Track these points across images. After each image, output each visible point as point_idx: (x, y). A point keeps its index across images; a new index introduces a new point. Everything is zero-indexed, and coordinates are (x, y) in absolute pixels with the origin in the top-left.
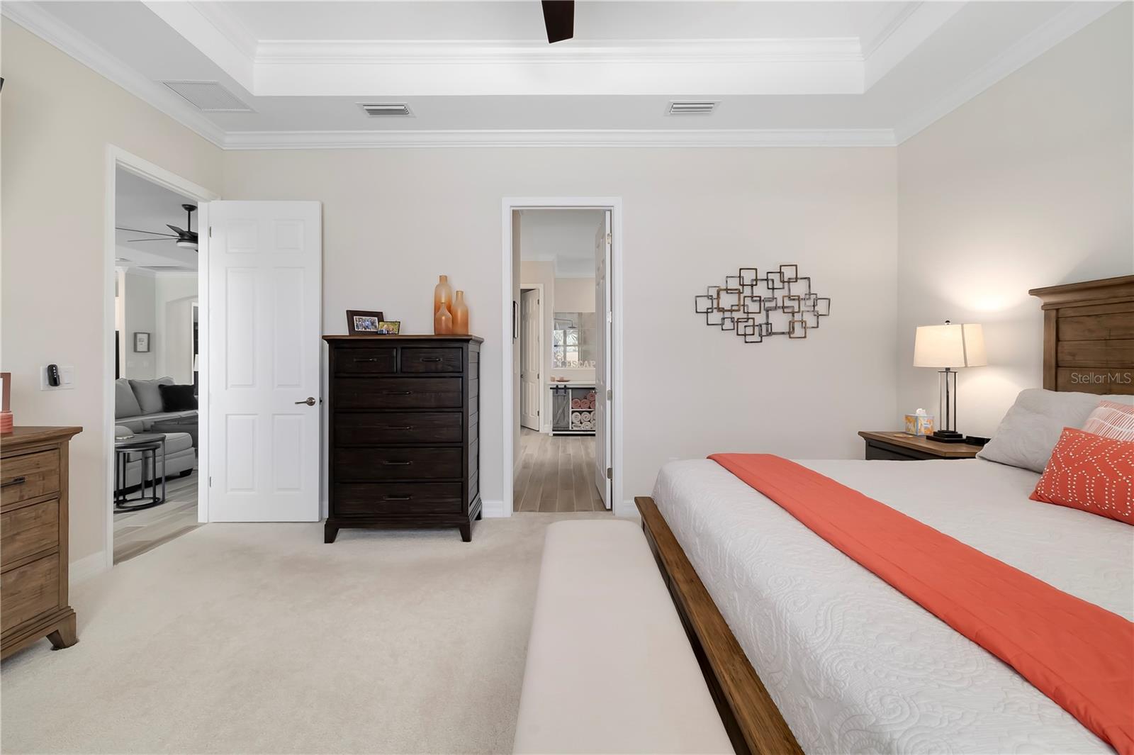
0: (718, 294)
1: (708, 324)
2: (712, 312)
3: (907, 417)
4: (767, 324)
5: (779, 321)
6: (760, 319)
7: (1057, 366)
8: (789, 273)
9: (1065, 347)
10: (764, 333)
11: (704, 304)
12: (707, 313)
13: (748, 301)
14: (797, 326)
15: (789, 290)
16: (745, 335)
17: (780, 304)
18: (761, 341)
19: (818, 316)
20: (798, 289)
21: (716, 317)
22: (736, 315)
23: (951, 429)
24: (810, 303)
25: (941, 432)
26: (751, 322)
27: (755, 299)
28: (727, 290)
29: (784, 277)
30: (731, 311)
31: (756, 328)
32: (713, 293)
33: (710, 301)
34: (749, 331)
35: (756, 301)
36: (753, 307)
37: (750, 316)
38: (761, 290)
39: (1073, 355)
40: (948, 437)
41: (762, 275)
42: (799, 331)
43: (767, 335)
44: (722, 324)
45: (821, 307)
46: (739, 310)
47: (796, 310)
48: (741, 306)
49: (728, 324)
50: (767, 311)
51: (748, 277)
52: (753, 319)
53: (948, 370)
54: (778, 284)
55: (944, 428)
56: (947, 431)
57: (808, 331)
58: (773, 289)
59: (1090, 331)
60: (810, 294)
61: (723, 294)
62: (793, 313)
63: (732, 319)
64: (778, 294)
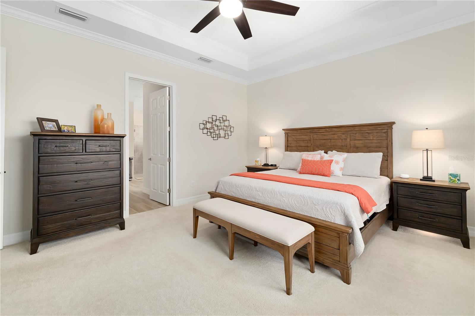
0: (206, 123)
1: (203, 133)
2: (204, 129)
3: (255, 161)
4: (219, 134)
5: (222, 133)
6: (217, 132)
7: (287, 147)
8: (225, 118)
9: (289, 142)
10: (218, 137)
11: (202, 126)
12: (203, 129)
13: (214, 127)
14: (226, 135)
15: (225, 123)
16: (213, 137)
17: (222, 128)
18: (218, 139)
19: (231, 132)
20: (227, 123)
21: (205, 131)
22: (212, 131)
23: (267, 163)
24: (229, 128)
25: (265, 164)
26: (215, 133)
27: (216, 125)
28: (208, 122)
29: (224, 120)
30: (210, 129)
31: (216, 135)
32: (205, 122)
33: (204, 125)
34: (214, 136)
35: (216, 126)
36: (216, 128)
37: (215, 131)
38: (217, 123)
39: (290, 144)
40: (266, 165)
41: (218, 118)
42: (227, 137)
43: (219, 138)
44: (207, 134)
45: (232, 130)
46: (212, 129)
47: (226, 130)
48: (212, 128)
49: (209, 134)
50: (219, 130)
51: (214, 118)
52: (216, 132)
53: (266, 148)
54: (222, 122)
55: (266, 163)
56: (266, 164)
57: (229, 136)
58: (221, 123)
59: (293, 139)
60: (229, 125)
61: (207, 123)
62: (226, 131)
63: (210, 132)
64: (222, 124)
